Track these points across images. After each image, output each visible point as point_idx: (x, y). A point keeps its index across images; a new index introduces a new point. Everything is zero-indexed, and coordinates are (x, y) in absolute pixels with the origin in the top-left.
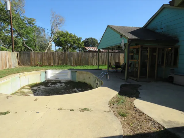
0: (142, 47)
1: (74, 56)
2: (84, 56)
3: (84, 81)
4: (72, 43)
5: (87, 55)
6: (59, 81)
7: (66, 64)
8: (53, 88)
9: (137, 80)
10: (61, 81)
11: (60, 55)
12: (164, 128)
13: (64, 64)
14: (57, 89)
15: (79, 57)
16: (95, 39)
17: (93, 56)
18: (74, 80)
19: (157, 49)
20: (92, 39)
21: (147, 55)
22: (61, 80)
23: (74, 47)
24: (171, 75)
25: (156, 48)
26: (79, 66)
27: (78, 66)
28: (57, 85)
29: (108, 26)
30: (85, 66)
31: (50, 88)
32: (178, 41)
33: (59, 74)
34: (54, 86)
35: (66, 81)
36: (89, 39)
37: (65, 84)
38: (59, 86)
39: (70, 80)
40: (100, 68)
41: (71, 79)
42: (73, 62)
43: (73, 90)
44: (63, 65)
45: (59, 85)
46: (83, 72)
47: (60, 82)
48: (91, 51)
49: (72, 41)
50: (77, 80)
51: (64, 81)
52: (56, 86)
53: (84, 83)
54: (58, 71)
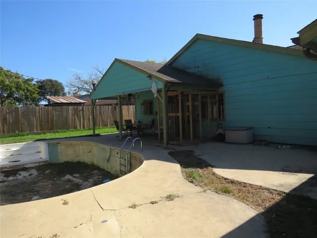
0: (182, 93)
1: (37, 114)
2: (57, 112)
3: (76, 160)
4: (14, 89)
5: (64, 112)
6: (21, 167)
7: (22, 132)
8: (15, 183)
9: (178, 145)
10: (27, 166)
11: (6, 113)
12: (285, 193)
13: (17, 132)
14: (24, 183)
15: (48, 115)
16: (56, 81)
17: (76, 112)
18: (54, 161)
19: (200, 96)
20: (51, 81)
21: (189, 106)
22: (26, 164)
23: (16, 97)
24: (220, 131)
25: (198, 95)
26: (50, 132)
27: (48, 132)
28: (20, 175)
29: (116, 60)
30: (61, 132)
31: (6, 183)
32: (221, 85)
33: (19, 153)
34: (15, 178)
35: (38, 165)
36: (44, 81)
37: (37, 170)
38: (25, 177)
39: (46, 161)
40: (97, 132)
41: (48, 160)
42: (37, 126)
43: (62, 179)
44: (15, 133)
45: (24, 174)
46: (74, 142)
47: (25, 169)
48: (62, 103)
49: (13, 85)
50: (63, 159)
51: (33, 165)
52: (19, 177)
53: (79, 162)
54: (15, 147)
